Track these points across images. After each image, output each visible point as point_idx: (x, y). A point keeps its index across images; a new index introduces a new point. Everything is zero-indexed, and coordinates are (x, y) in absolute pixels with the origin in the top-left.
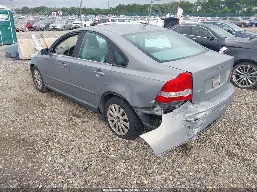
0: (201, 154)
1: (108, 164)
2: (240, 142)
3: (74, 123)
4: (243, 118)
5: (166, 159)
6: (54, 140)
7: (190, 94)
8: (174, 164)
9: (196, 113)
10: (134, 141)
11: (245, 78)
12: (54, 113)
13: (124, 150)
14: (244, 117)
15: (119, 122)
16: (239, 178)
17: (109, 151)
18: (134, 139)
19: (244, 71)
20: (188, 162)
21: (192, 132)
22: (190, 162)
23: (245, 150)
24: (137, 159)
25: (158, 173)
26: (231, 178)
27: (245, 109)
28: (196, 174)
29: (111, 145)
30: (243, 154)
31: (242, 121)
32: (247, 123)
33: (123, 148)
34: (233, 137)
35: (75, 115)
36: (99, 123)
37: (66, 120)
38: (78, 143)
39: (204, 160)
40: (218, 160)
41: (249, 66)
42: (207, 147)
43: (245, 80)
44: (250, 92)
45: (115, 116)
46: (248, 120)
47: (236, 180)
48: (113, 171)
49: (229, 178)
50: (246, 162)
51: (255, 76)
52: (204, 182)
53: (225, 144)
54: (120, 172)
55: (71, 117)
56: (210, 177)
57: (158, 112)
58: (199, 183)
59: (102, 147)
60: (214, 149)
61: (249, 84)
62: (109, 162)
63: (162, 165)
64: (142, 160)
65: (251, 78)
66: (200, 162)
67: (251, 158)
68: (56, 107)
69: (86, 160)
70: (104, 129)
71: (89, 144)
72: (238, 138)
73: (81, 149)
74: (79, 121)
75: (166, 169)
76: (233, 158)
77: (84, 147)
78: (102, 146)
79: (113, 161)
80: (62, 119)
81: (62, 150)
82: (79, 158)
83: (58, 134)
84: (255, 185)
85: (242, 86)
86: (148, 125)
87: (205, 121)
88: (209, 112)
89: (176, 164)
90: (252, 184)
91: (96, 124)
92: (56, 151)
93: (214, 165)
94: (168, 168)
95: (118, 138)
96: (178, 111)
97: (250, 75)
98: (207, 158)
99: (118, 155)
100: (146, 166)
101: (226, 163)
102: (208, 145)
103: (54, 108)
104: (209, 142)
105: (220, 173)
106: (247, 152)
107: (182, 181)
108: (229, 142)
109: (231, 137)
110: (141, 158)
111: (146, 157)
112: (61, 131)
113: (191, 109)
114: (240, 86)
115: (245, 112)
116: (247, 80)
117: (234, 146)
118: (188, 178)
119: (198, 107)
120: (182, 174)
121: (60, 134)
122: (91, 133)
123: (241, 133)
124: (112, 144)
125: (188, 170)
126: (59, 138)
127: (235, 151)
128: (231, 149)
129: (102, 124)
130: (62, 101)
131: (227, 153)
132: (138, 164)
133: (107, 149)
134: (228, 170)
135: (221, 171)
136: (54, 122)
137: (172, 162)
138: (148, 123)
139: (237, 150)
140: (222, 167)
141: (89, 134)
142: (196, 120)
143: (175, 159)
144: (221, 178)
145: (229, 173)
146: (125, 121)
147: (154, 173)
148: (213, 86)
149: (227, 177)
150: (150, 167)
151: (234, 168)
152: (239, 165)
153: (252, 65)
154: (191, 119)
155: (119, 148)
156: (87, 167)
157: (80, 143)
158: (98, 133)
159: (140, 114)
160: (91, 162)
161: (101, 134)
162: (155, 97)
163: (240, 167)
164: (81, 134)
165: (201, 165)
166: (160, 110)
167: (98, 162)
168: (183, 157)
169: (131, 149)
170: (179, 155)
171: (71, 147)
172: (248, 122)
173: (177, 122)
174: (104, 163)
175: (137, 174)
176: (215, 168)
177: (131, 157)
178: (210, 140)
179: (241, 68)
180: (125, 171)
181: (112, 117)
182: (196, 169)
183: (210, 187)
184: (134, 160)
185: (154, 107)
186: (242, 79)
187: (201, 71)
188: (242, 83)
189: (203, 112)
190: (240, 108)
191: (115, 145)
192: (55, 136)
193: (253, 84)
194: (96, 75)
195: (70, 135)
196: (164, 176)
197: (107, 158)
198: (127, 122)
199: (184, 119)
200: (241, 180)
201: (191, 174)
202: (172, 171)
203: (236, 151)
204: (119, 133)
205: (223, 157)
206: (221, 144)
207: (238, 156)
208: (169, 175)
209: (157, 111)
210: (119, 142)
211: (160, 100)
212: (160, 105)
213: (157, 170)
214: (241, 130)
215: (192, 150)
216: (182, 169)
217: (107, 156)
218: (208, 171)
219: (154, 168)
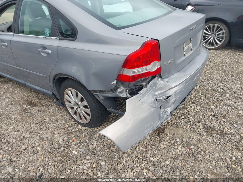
0: (176, 134)
1: (68, 165)
2: (217, 113)
3: (28, 114)
4: (215, 83)
5: (138, 147)
6: (3, 140)
7: (158, 67)
8: (147, 152)
9: (167, 89)
10: (99, 128)
11: (212, 39)
12: (4, 104)
13: (88, 142)
14: (217, 82)
15: (79, 109)
16: (222, 159)
17: (70, 146)
18: (100, 126)
19: (212, 30)
20: (162, 147)
21: (165, 113)
22: (166, 146)
23: (223, 122)
24: (103, 153)
25: (130, 167)
26: (214, 162)
27: (216, 72)
28: (173, 162)
29: (72, 138)
30: (222, 128)
31: (215, 86)
32: (220, 89)
33: (87, 140)
34: (208, 107)
35: (30, 103)
36: (58, 111)
37: (18, 111)
38: (32, 140)
39: (180, 141)
40: (196, 139)
41: (216, 25)
42: (182, 124)
43: (212, 41)
44: (218, 52)
45: (73, 102)
46: (221, 84)
47: (218, 163)
48: (75, 173)
49: (211, 161)
50: (226, 137)
51: (222, 35)
52: (184, 171)
53: (201, 117)
54: (84, 174)
55: (25, 106)
56: (190, 163)
57: (122, 94)
58: (178, 174)
59: (61, 142)
60: (190, 126)
61: (217, 44)
62: (70, 162)
63: (134, 156)
64: (109, 153)
65: (218, 37)
66: (176, 144)
67: (231, 131)
68: (7, 96)
69: (42, 164)
70: (63, 117)
71: (46, 141)
72: (214, 108)
73: (35, 148)
74: (34, 110)
75: (138, 161)
76: (211, 133)
77: (39, 145)
78: (61, 140)
79: (75, 160)
80: (14, 111)
81: (11, 154)
82: (32, 162)
83: (8, 132)
84: (240, 166)
85: (209, 47)
86: (112, 110)
87: (178, 97)
88: (182, 86)
89: (149, 152)
90: (236, 166)
91: (55, 113)
92: (5, 155)
93: (192, 147)
94: (140, 159)
95: (81, 127)
96: (145, 92)
97: (217, 34)
98: (184, 138)
99: (81, 150)
100: (115, 160)
101: (205, 142)
102: (183, 121)
103: (6, 97)
104: (184, 117)
105: (200, 156)
106: (225, 124)
107: (158, 175)
108: (205, 114)
109: (206, 107)
110: (108, 150)
111: (114, 148)
112: (12, 127)
113: (161, 86)
114: (207, 47)
115: (216, 75)
116: (215, 40)
117: (210, 118)
118: (164, 169)
119: (169, 82)
120: (157, 164)
121: (10, 131)
122: (48, 125)
123: (216, 102)
124: (73, 136)
125: (164, 157)
126: (9, 137)
127: (212, 125)
128: (208, 122)
129: (61, 111)
130: (15, 88)
131: (204, 128)
132: (105, 160)
133: (67, 143)
134: (209, 151)
135: (201, 153)
136: (4, 116)
137: (144, 150)
138: (112, 108)
139: (214, 122)
140: (202, 148)
141: (46, 126)
142: (167, 98)
143: (148, 146)
144: (202, 164)
145: (211, 155)
146: (85, 107)
147: (125, 168)
148: (185, 52)
149: (209, 160)
150: (119, 160)
151: (215, 147)
152: (220, 142)
153: (219, 23)
154: (161, 98)
155: (82, 141)
156: (43, 174)
157: (34, 140)
158: (56, 123)
159: (102, 98)
160: (47, 165)
161: (60, 125)
162: (116, 76)
163: (221, 145)
164: (36, 127)
165: (177, 149)
166: (124, 91)
167: (56, 163)
168: (157, 141)
169: (96, 139)
170: (151, 139)
171: (23, 147)
172: (221, 87)
173: (145, 105)
174: (63, 164)
175: (104, 174)
176: (193, 150)
177: (96, 151)
178: (184, 115)
179: (208, 28)
180: (90, 171)
181: (70, 104)
182: (173, 155)
183: (191, 177)
184: (100, 154)
185: (116, 88)
186: (209, 39)
187: (169, 36)
188: (209, 44)
189: (175, 87)
190: (210, 71)
191: (77, 137)
192: (4, 134)
193: (221, 44)
194: (42, 53)
195: (23, 130)
196: (137, 170)
197: (67, 155)
198: (88, 108)
199: (153, 100)
200: (225, 162)
201: (168, 163)
202: (146, 162)
203: (214, 124)
204: (81, 121)
205: (200, 135)
206: (197, 117)
207: (217, 131)
208: (142, 168)
209: (121, 92)
210: (82, 132)
211: (122, 79)
212: (123, 84)
213: (128, 164)
214: (216, 98)
215: (166, 130)
216: (157, 158)
217: (67, 153)
218: (186, 156)
219: (124, 162)
